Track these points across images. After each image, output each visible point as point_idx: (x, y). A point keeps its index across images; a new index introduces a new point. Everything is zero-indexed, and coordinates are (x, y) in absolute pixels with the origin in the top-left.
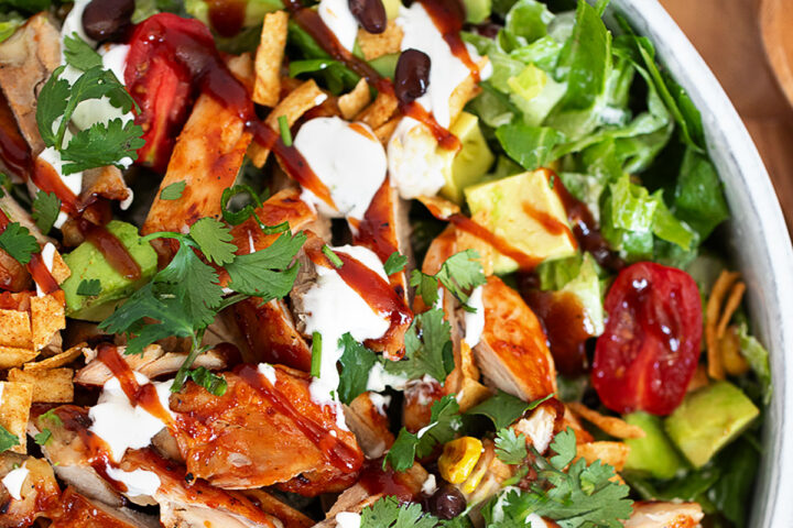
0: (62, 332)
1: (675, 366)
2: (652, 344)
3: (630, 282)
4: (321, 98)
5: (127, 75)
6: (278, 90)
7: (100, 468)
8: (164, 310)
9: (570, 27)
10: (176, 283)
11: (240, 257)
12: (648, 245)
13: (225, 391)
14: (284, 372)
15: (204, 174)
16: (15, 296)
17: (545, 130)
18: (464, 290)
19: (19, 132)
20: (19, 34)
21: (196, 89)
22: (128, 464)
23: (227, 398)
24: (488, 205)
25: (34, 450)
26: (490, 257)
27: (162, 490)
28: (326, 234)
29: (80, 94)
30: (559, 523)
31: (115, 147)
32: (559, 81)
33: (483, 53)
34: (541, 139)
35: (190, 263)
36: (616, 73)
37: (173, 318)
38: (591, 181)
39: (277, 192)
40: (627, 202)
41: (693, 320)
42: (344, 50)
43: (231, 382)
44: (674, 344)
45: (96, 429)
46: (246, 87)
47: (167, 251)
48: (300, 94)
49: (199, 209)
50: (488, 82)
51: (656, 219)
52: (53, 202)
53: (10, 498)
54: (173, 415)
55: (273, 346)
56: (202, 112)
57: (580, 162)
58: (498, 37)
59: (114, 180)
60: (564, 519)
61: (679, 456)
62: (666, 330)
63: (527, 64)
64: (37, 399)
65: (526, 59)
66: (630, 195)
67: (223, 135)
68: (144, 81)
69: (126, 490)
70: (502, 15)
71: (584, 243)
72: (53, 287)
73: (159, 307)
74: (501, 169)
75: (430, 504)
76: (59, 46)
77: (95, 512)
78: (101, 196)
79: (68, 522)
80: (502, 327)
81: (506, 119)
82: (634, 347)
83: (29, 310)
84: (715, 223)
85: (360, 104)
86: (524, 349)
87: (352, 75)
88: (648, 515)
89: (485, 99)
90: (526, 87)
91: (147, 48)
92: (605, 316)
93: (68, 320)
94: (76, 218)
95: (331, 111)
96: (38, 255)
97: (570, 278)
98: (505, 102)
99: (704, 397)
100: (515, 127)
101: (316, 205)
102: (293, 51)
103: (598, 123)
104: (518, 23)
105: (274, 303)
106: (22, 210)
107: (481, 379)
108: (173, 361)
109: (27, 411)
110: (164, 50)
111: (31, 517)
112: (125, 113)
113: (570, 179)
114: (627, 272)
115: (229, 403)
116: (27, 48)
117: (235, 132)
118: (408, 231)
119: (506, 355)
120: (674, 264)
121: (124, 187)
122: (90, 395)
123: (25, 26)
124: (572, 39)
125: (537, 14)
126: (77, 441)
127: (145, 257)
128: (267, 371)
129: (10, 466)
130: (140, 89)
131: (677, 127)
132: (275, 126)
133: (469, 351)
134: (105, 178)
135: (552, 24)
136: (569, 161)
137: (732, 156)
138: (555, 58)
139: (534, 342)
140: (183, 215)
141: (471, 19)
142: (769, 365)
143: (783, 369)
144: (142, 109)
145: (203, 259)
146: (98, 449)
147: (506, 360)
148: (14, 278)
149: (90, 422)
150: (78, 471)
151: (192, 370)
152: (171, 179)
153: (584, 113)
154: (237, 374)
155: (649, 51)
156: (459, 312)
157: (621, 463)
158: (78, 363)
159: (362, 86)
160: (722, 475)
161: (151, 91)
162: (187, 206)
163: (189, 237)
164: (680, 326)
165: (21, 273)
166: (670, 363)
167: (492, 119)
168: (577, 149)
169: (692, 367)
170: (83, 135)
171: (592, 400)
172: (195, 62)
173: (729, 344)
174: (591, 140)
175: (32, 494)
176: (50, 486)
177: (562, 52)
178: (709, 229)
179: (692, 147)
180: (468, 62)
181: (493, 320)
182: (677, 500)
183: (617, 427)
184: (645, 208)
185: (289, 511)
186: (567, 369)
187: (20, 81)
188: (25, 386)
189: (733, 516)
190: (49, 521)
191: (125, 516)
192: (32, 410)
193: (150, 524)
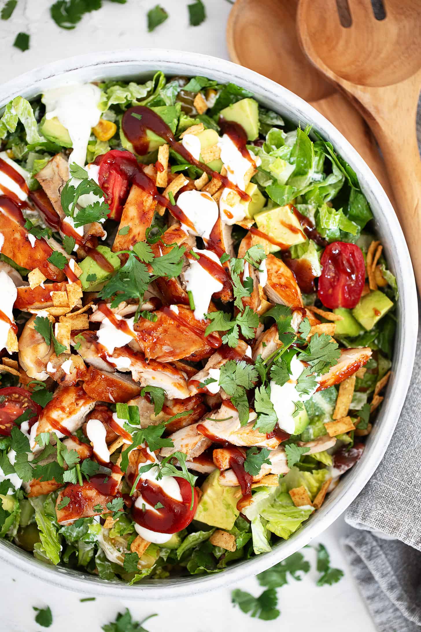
0: (81, 298)
1: (355, 286)
2: (344, 278)
3: (331, 251)
4: (186, 182)
5: (99, 179)
6: (167, 179)
7: (104, 358)
8: (126, 287)
9: (295, 139)
10: (129, 273)
11: (156, 259)
12: (338, 234)
13: (157, 320)
14: (182, 307)
15: (137, 221)
16: (59, 284)
17: (288, 187)
18: (257, 262)
19: (54, 209)
20: (50, 164)
21: (131, 182)
22: (116, 355)
23: (159, 322)
24: (265, 223)
25: (74, 351)
26: (268, 246)
27: (132, 365)
28: (194, 243)
29: (80, 192)
30: (308, 363)
31: (97, 215)
32: (292, 164)
33: (256, 155)
34: (286, 191)
35: (134, 263)
36: (317, 158)
37: (130, 290)
38: (310, 207)
39: (171, 226)
40: (327, 216)
41: (361, 265)
42: (195, 160)
43: (159, 315)
44: (353, 277)
45: (100, 341)
46: (152, 181)
47: (124, 259)
48: (177, 181)
49: (136, 238)
50: (260, 167)
51: (341, 222)
52: (72, 240)
53: (65, 374)
54: (136, 333)
55: (174, 296)
56: (134, 193)
57: (304, 199)
58: (263, 146)
59: (98, 228)
60: (311, 361)
61: (360, 326)
62: (349, 270)
63: (277, 158)
64: (73, 329)
65: (276, 155)
66: (327, 213)
67: (144, 203)
68: (107, 181)
69: (116, 366)
70: (264, 135)
71: (310, 235)
72: (75, 279)
73: (123, 286)
74: (270, 205)
75: (250, 361)
76: (68, 169)
77: (103, 377)
78: (93, 236)
79: (91, 382)
80: (275, 277)
81: (269, 183)
82: (336, 279)
83: (66, 290)
84: (368, 221)
85: (204, 183)
86: (286, 286)
87: (200, 171)
88: (347, 356)
89: (260, 174)
90: (277, 168)
91: (107, 167)
92: (321, 267)
93: (84, 292)
94: (82, 246)
95: (191, 187)
96: (67, 265)
97: (304, 252)
98: (269, 175)
99: (369, 298)
100: (274, 187)
101: (188, 231)
102: (172, 161)
103: (311, 181)
104: (271, 139)
105: (173, 279)
106: (59, 244)
107: (268, 300)
108: (132, 308)
109: (69, 335)
110: (114, 166)
111: (75, 381)
112: (100, 197)
113: (301, 207)
114: (329, 247)
115: (159, 324)
116: (54, 171)
117: (149, 201)
118: (231, 242)
119: (278, 290)
120: (350, 241)
121: (103, 229)
122: (96, 326)
123: (52, 160)
124: (295, 145)
125: (279, 135)
126: (93, 347)
127: (114, 261)
128: (174, 308)
129: (64, 359)
130: (106, 185)
131: (346, 179)
132: (167, 197)
133: (262, 289)
134: (94, 227)
135: (286, 138)
136: (299, 199)
137: (372, 192)
138: (289, 154)
139: (290, 283)
140: (129, 241)
141: (250, 139)
142: (396, 283)
143: (403, 285)
144: (108, 195)
145: (140, 261)
146: (102, 350)
147: (278, 292)
148: (57, 276)
149: (97, 338)
150: (95, 360)
151: (141, 312)
152: (123, 225)
153: (304, 177)
154: (162, 311)
155: (331, 148)
156: (256, 272)
157: (333, 332)
158: (90, 312)
159: (205, 175)
160: (379, 333)
161: (111, 186)
162: (131, 237)
163: (133, 252)
164: (355, 269)
165: (61, 273)
166: (353, 285)
167: (263, 183)
168: (303, 193)
169: (362, 286)
170: (82, 209)
171: (319, 304)
172: (129, 170)
173: (378, 273)
174: (308, 189)
175: (75, 371)
176: (82, 367)
177: (292, 151)
178: (364, 224)
179: (353, 188)
180: (251, 160)
181: (271, 274)
182: (360, 347)
183: (330, 316)
184: (334, 218)
185: (189, 368)
186: (306, 290)
187: (52, 187)
188: (67, 324)
189: (386, 350)
190: (83, 382)
191: (116, 377)
192: (71, 334)
193: (128, 379)
